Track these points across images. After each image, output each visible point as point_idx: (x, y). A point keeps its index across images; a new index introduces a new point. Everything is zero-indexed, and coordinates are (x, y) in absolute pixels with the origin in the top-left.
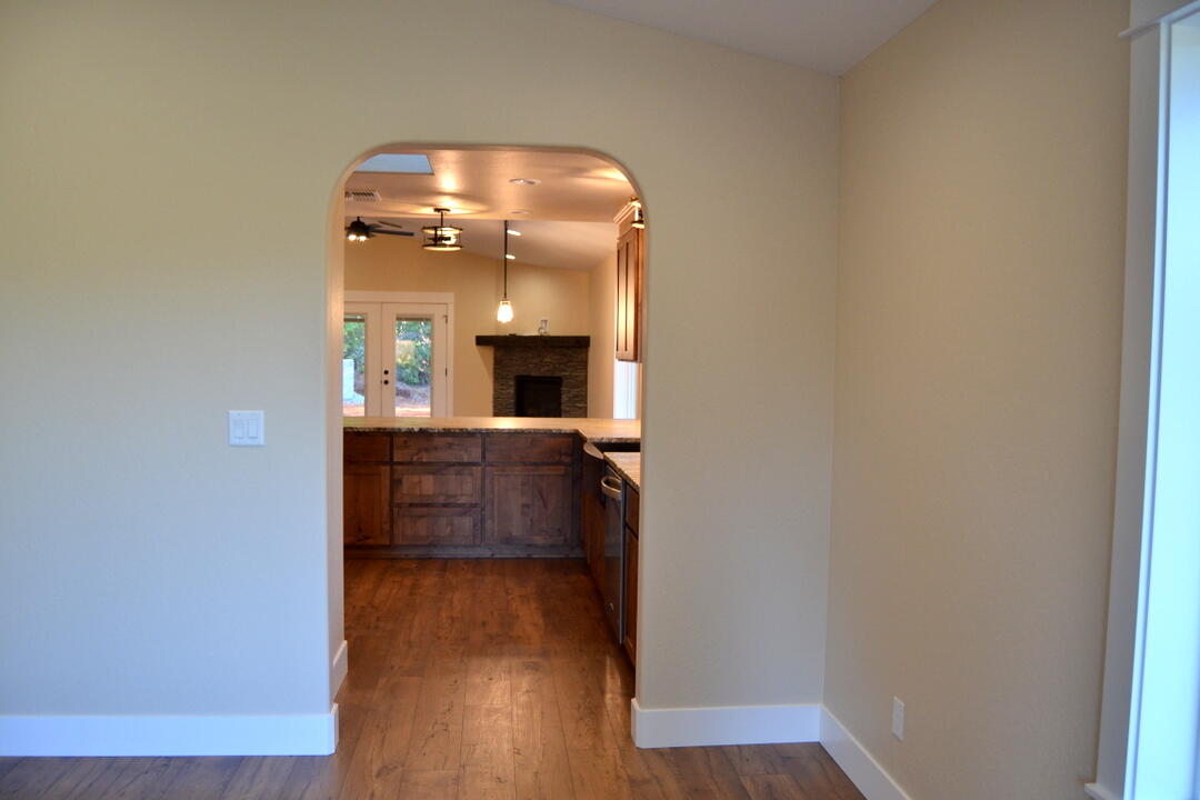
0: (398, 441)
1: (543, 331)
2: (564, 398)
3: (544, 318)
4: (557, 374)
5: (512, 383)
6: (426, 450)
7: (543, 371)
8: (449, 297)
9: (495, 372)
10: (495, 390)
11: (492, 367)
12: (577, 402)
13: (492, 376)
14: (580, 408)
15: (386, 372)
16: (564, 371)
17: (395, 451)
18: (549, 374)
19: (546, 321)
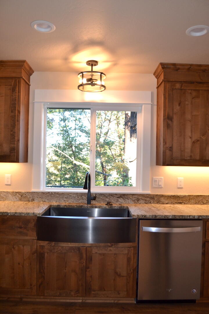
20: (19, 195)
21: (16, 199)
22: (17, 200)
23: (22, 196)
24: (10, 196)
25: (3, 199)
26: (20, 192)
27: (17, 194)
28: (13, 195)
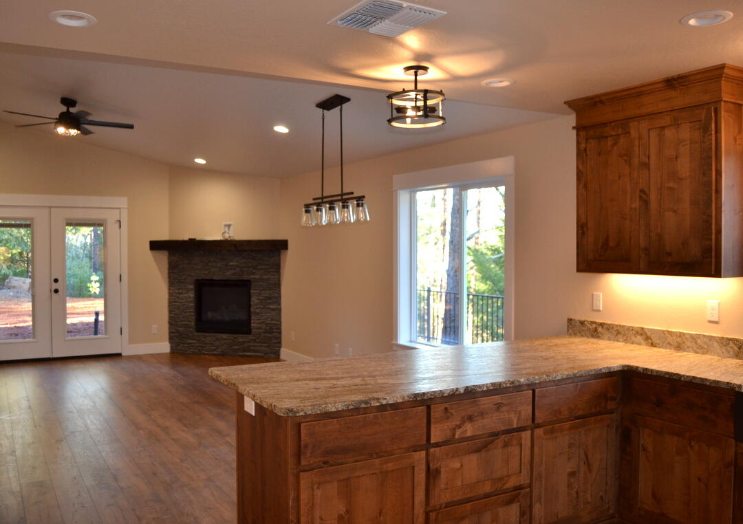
0: (437, 411)
1: (227, 236)
2: (254, 300)
3: (228, 223)
4: (246, 277)
5: (192, 287)
6: (470, 419)
7: (229, 275)
8: (122, 202)
9: (169, 277)
10: (170, 295)
11: (166, 271)
12: (270, 304)
13: (167, 280)
14: (273, 310)
15: (56, 281)
16: (254, 274)
17: (432, 426)
18: (234, 278)
19: (229, 226)
20: (735, 345)
21: (729, 352)
22: (728, 355)
23: (740, 348)
24: (716, 344)
25: (701, 351)
26: (736, 340)
27: (731, 344)
28: (722, 343)
